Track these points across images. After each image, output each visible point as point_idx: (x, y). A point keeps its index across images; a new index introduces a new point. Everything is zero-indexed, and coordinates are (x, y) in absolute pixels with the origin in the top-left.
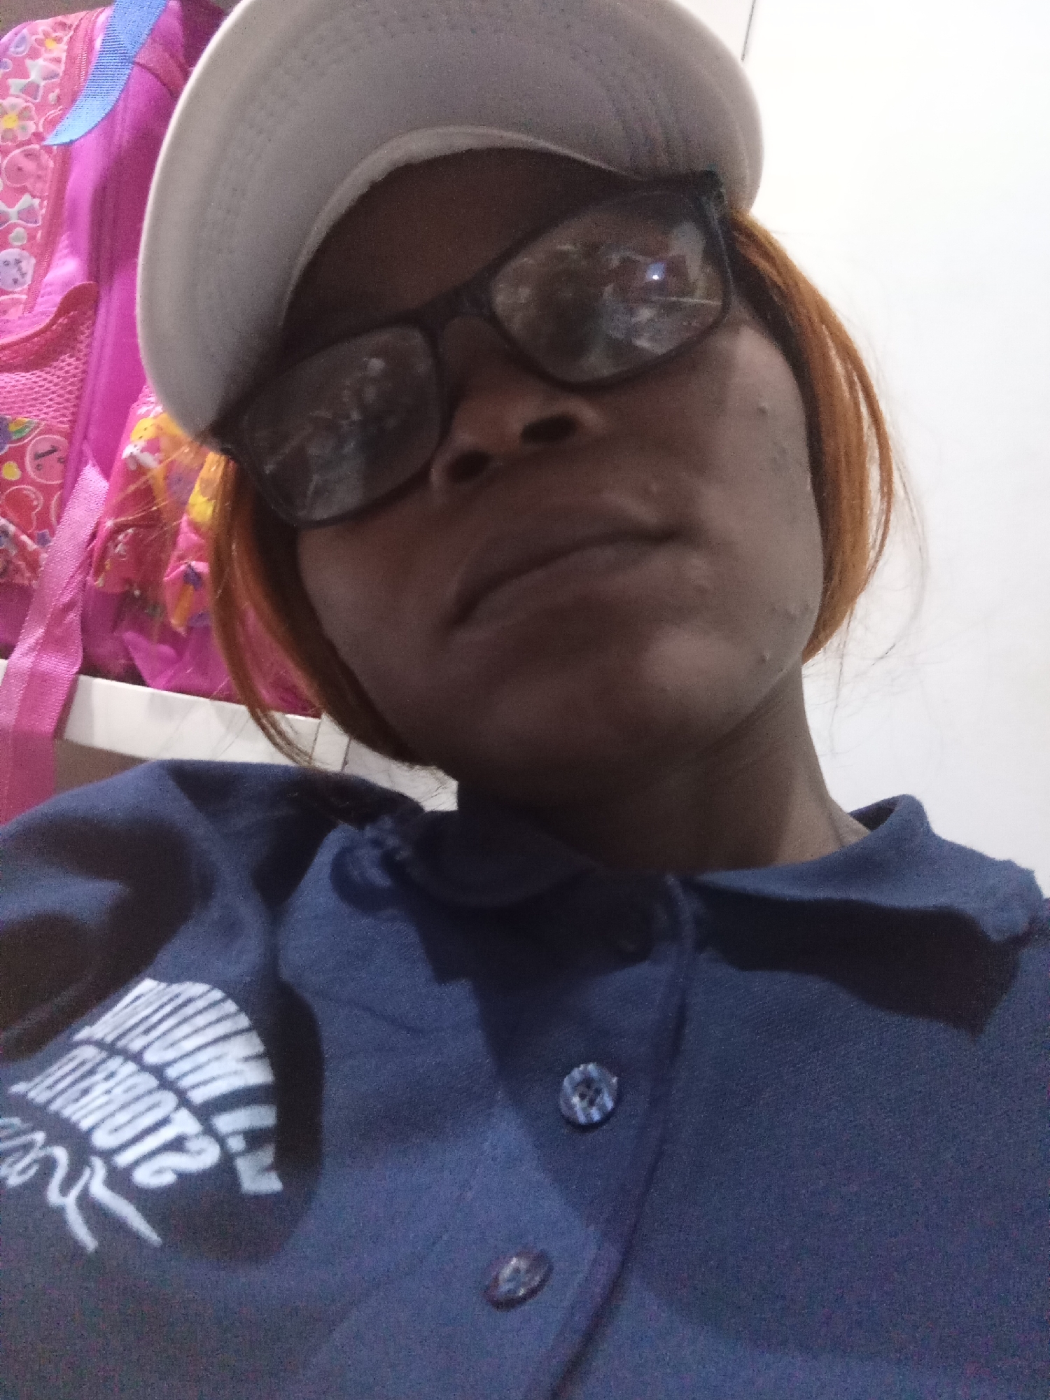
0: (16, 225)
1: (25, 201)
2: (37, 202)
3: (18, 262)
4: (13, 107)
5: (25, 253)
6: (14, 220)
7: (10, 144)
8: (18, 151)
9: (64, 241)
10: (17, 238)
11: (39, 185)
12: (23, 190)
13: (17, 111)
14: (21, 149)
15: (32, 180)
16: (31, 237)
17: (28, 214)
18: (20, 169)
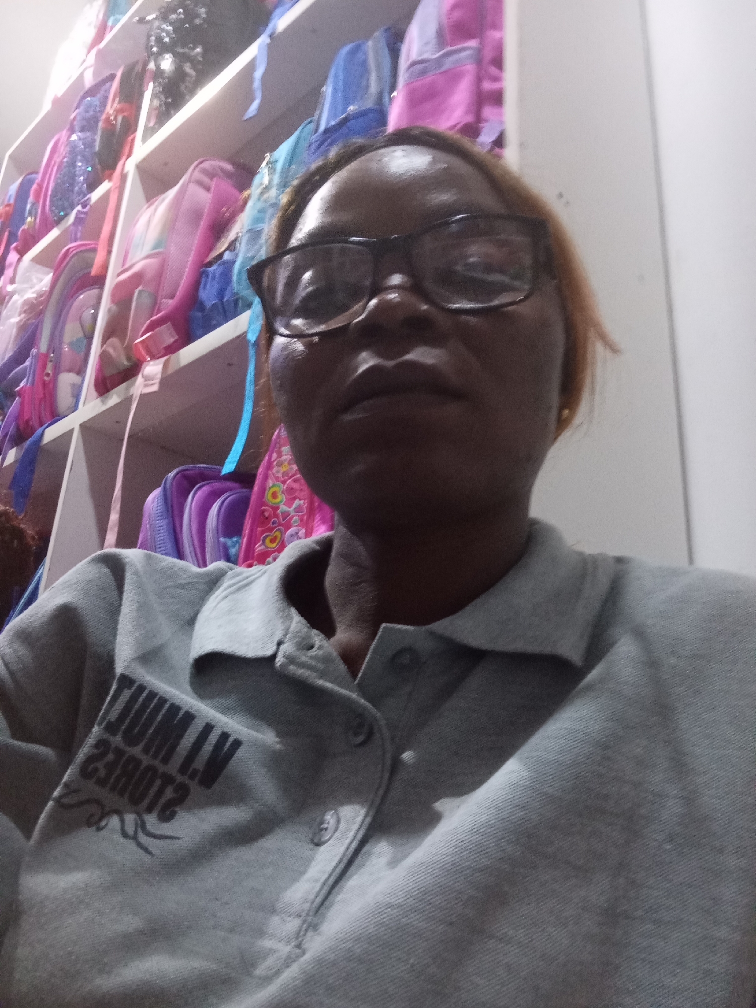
0: (293, 516)
1: (297, 503)
2: (302, 502)
3: (297, 533)
4: (286, 460)
5: (300, 528)
6: (293, 514)
7: (286, 478)
8: (290, 481)
9: (318, 517)
10: (295, 522)
11: (303, 494)
12: (295, 499)
13: (287, 461)
14: (291, 479)
15: (298, 492)
16: (302, 520)
17: (298, 509)
18: (292, 489)
